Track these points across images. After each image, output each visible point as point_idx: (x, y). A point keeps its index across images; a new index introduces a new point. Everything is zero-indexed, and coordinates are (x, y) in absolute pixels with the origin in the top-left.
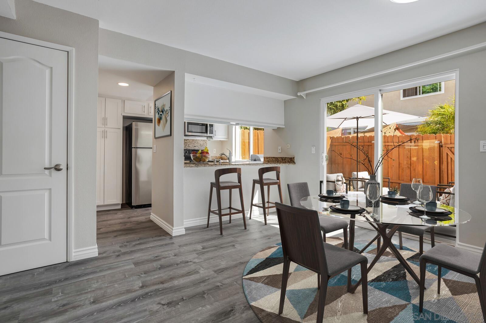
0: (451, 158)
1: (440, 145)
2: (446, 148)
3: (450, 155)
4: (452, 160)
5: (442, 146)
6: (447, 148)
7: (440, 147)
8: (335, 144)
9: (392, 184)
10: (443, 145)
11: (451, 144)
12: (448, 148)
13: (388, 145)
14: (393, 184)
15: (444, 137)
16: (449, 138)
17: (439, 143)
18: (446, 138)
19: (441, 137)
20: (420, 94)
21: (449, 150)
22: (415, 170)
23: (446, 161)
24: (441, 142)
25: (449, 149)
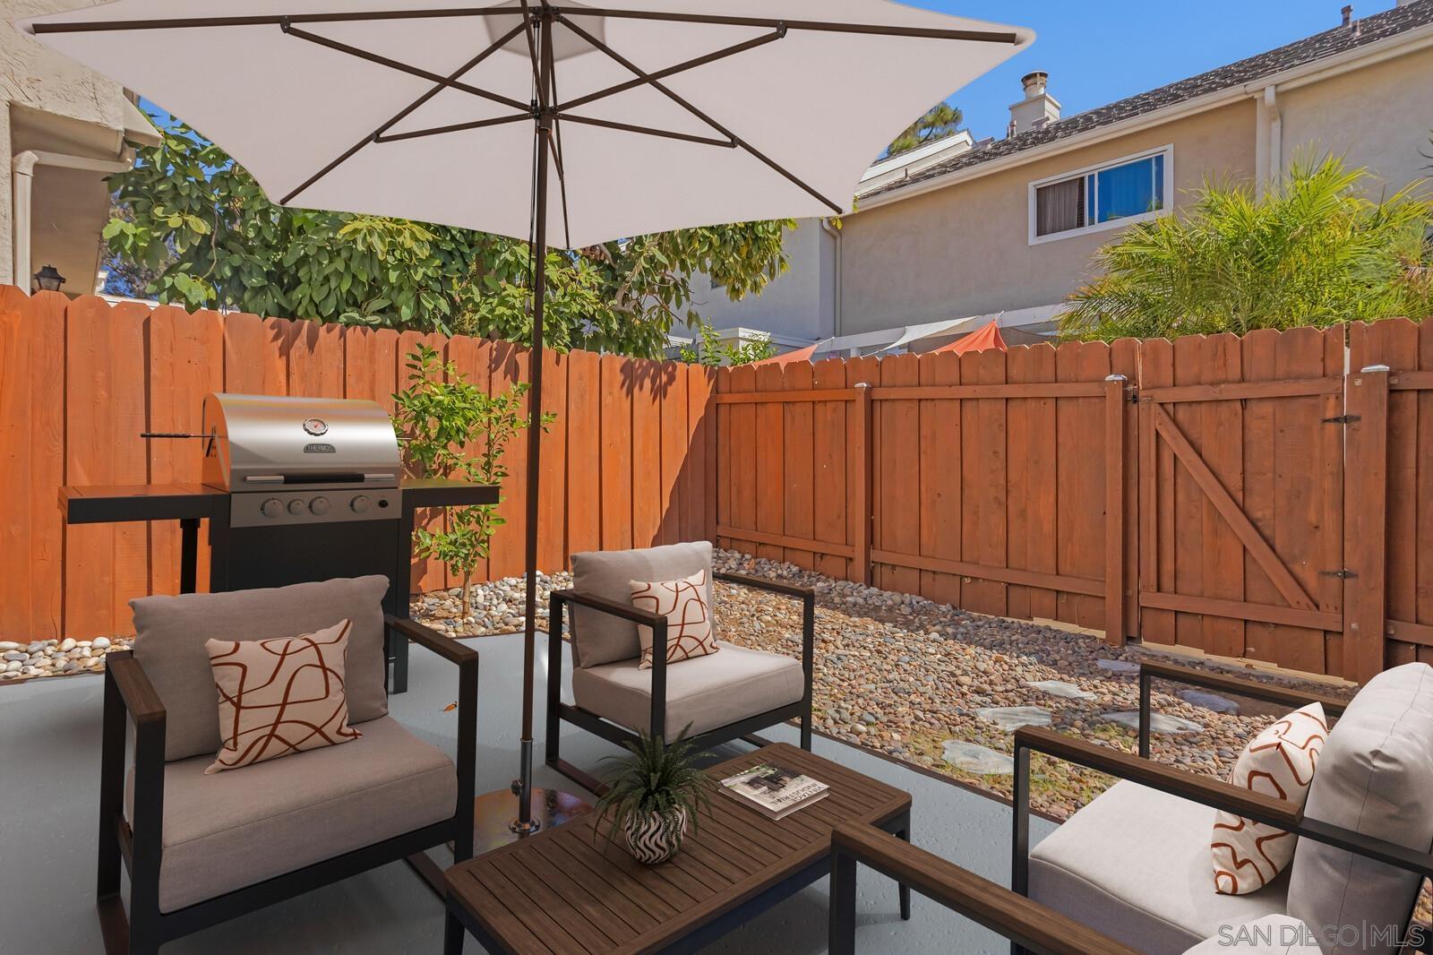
0: (1175, 455)
1: (1125, 393)
2: (1156, 408)
3: (1171, 444)
4: (1179, 465)
5: (1135, 399)
6: (1158, 407)
7: (1126, 402)
8: (728, 398)
9: (934, 579)
10: (1141, 394)
11: (1174, 385)
12: (1161, 404)
13: (920, 400)
14: (937, 577)
15: (1144, 354)
16: (1166, 358)
17: (1125, 383)
18: (1153, 356)
19: (1133, 352)
20: (1091, 222)
21: (1164, 414)
22: (1022, 514)
23: (1153, 469)
24: (1132, 379)
25: (1167, 412)
